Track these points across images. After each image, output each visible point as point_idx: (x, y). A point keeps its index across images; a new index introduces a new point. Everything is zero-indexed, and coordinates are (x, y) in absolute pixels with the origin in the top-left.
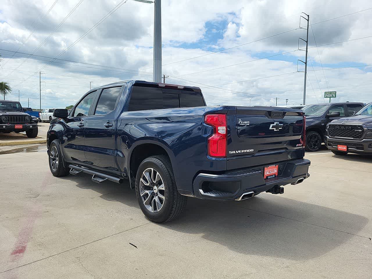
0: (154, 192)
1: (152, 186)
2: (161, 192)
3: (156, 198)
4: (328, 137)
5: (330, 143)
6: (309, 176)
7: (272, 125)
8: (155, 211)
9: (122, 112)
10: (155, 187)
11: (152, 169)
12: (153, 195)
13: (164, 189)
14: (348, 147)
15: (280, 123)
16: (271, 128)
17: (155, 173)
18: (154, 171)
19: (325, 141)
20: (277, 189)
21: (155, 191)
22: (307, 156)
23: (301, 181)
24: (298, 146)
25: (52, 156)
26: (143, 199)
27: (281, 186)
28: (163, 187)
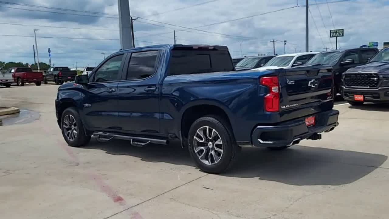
0: (209, 148)
1: (206, 142)
2: (218, 146)
3: (213, 153)
4: (344, 88)
5: (346, 94)
6: (338, 123)
7: (310, 82)
8: (213, 164)
9: (165, 77)
10: (210, 143)
11: (208, 127)
12: (208, 150)
13: (221, 143)
14: (364, 97)
15: (316, 80)
16: (309, 85)
17: (210, 131)
18: (209, 129)
19: (341, 91)
20: (316, 137)
21: (211, 147)
22: (336, 107)
23: (332, 129)
24: (329, 99)
25: (66, 125)
26: (198, 155)
27: (318, 134)
28: (220, 142)
